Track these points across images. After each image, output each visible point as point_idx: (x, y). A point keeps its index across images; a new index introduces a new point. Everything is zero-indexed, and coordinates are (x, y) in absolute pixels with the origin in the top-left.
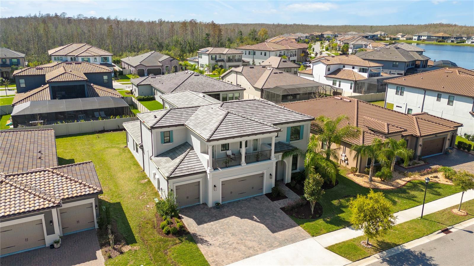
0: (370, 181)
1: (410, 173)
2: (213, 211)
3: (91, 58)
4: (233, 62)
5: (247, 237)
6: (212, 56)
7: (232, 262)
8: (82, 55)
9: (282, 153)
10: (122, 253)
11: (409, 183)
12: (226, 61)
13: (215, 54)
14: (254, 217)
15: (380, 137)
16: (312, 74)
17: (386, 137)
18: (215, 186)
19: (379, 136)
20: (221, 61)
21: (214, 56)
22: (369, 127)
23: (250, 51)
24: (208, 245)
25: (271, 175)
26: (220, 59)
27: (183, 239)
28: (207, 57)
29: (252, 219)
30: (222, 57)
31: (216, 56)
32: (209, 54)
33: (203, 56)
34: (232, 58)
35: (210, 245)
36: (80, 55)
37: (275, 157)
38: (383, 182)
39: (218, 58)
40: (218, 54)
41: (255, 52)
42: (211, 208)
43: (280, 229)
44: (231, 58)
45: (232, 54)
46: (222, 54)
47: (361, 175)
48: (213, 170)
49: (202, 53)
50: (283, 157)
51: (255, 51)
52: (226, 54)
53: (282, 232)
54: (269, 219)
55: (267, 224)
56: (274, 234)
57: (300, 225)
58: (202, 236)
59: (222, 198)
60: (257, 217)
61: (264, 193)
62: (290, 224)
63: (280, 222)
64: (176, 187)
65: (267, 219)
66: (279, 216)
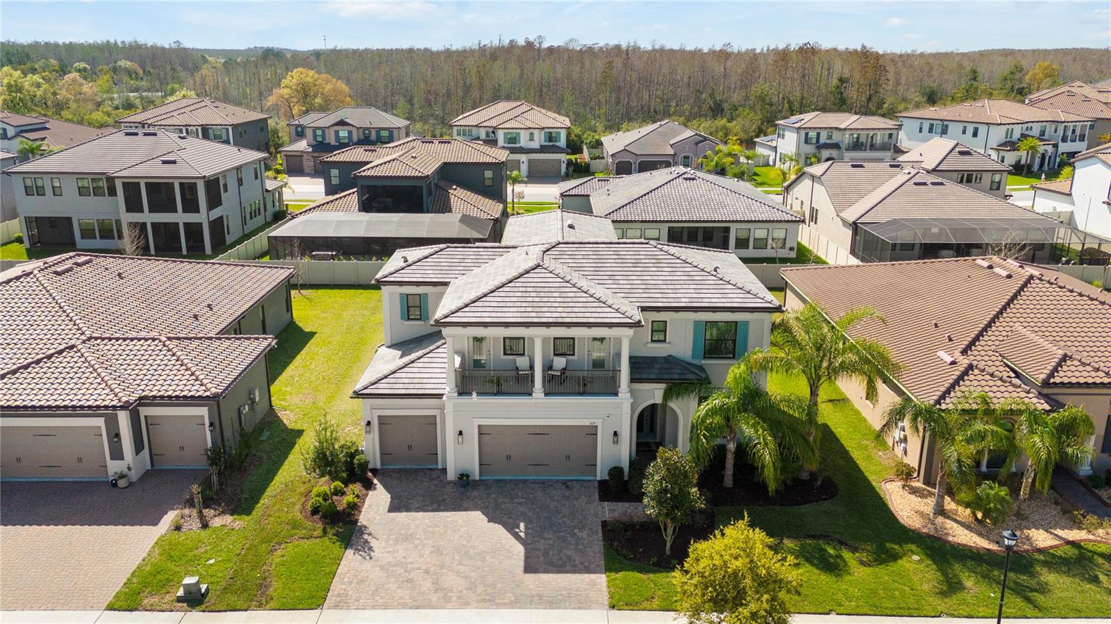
0: (935, 514)
1: (1092, 519)
2: (449, 489)
3: (522, 132)
4: (865, 150)
5: (462, 564)
6: (807, 134)
7: (373, 608)
8: (506, 125)
9: (663, 386)
10: (205, 526)
11: (1067, 547)
12: (843, 146)
13: (815, 128)
14: (522, 525)
15: (1019, 390)
16: (1070, 195)
17: (1040, 393)
18: (461, 433)
19: (1020, 387)
20: (832, 148)
21: (813, 134)
22: (1004, 357)
23: (935, 122)
24: (365, 558)
25: (615, 434)
26: (829, 141)
27: (331, 531)
28: (795, 135)
29: (511, 528)
30: (837, 137)
31: (818, 134)
32: (799, 128)
33: (787, 134)
34: (865, 141)
35: (371, 558)
36: (501, 126)
37: (632, 392)
38: (977, 526)
39: (823, 140)
40: (826, 128)
41: (947, 126)
42: (451, 482)
43: (550, 568)
44: (863, 139)
45: (862, 129)
46: (836, 128)
47: (925, 490)
48: (456, 394)
49: (785, 128)
50: (667, 395)
51: (946, 123)
52: (845, 129)
53: (550, 575)
54: (551, 539)
55: (534, 549)
56: (527, 575)
57: (608, 574)
58: (375, 535)
59: (481, 465)
60: (526, 528)
61: (599, 478)
62: (587, 564)
63: (569, 553)
64: (380, 417)
65: (545, 539)
66: (580, 539)
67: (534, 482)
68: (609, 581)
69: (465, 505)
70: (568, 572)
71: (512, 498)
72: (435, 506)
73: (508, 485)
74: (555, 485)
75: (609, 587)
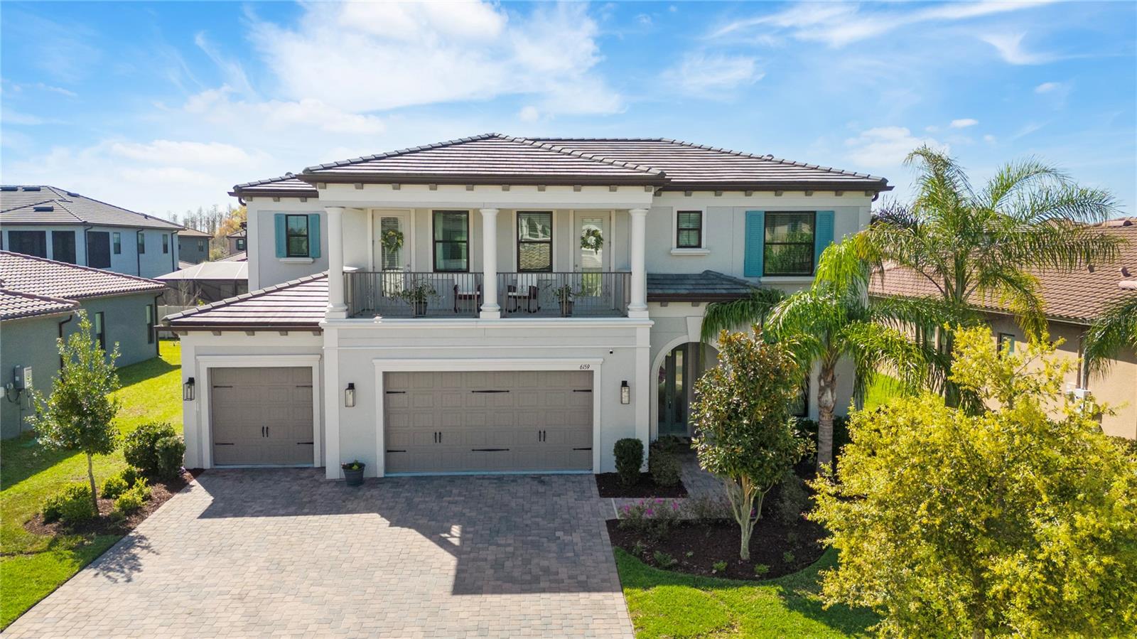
2: (325, 489)
18: (351, 387)
24: (117, 580)
27: (65, 544)
35: (129, 580)
37: (651, 318)
43: (506, 585)
48: (344, 315)
50: (708, 329)
53: (504, 596)
54: (509, 545)
55: (474, 560)
56: (458, 598)
57: (626, 590)
58: (155, 548)
59: (388, 451)
60: (463, 532)
61: (597, 470)
62: (583, 578)
63: (545, 563)
64: (212, 371)
65: (498, 545)
66: (566, 545)
67: (483, 477)
68: (629, 603)
69: (350, 506)
70: (543, 591)
71: (440, 496)
72: (293, 509)
73: (435, 482)
74: (519, 481)
75: (632, 611)
